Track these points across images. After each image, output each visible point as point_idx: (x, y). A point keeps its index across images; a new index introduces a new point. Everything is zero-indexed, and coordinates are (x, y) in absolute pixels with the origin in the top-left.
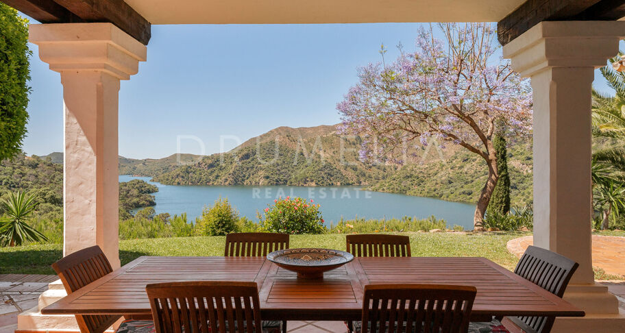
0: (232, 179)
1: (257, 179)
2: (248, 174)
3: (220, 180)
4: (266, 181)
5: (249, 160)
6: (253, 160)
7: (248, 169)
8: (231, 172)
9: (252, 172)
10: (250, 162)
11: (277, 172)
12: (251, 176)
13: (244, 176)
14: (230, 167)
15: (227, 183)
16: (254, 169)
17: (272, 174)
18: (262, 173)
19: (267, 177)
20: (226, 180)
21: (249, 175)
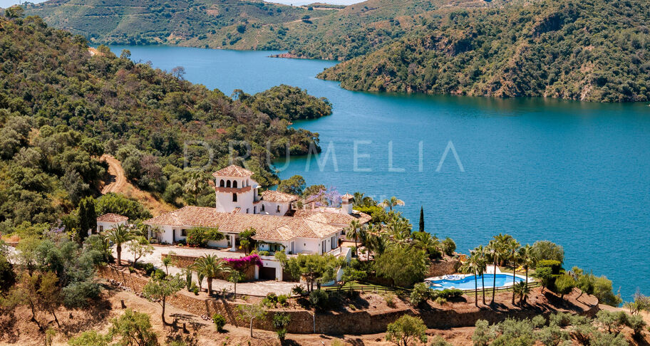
0: (510, 83)
1: (577, 85)
2: (553, 70)
3: (481, 85)
4: (598, 92)
5: (560, 33)
6: (570, 32)
7: (555, 56)
8: (511, 63)
9: (566, 64)
10: (561, 39)
11: (632, 66)
12: (563, 76)
13: (544, 76)
14: (510, 49)
15: (499, 93)
16: (572, 58)
17: (616, 73)
18: (589, 69)
19: (601, 82)
20: (497, 85)
21: (557, 74)
